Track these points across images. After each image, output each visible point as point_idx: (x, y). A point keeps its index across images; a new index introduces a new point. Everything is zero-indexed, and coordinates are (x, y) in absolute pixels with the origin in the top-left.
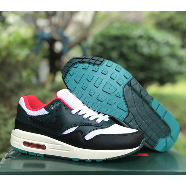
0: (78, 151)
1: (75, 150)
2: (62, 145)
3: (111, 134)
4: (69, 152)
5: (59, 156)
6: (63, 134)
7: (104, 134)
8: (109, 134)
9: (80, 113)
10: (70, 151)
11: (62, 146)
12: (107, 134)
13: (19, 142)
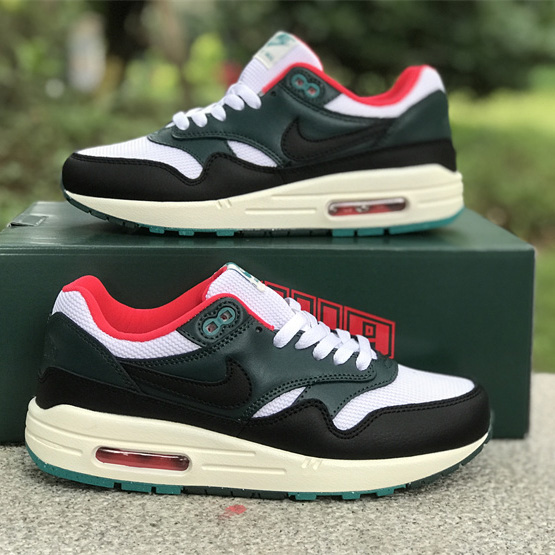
0: (315, 467)
1: (304, 466)
2: (254, 452)
3: (412, 406)
4: (283, 473)
5: (243, 488)
6: (256, 416)
7: (392, 408)
8: (406, 406)
9: (303, 343)
10: (284, 470)
11: (252, 455)
12: (402, 407)
13: (80, 451)
